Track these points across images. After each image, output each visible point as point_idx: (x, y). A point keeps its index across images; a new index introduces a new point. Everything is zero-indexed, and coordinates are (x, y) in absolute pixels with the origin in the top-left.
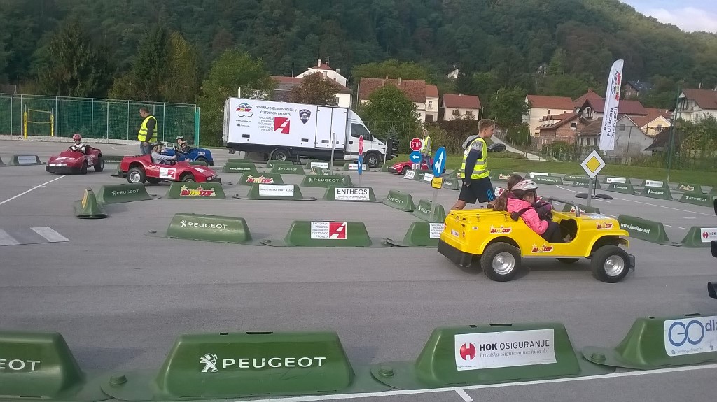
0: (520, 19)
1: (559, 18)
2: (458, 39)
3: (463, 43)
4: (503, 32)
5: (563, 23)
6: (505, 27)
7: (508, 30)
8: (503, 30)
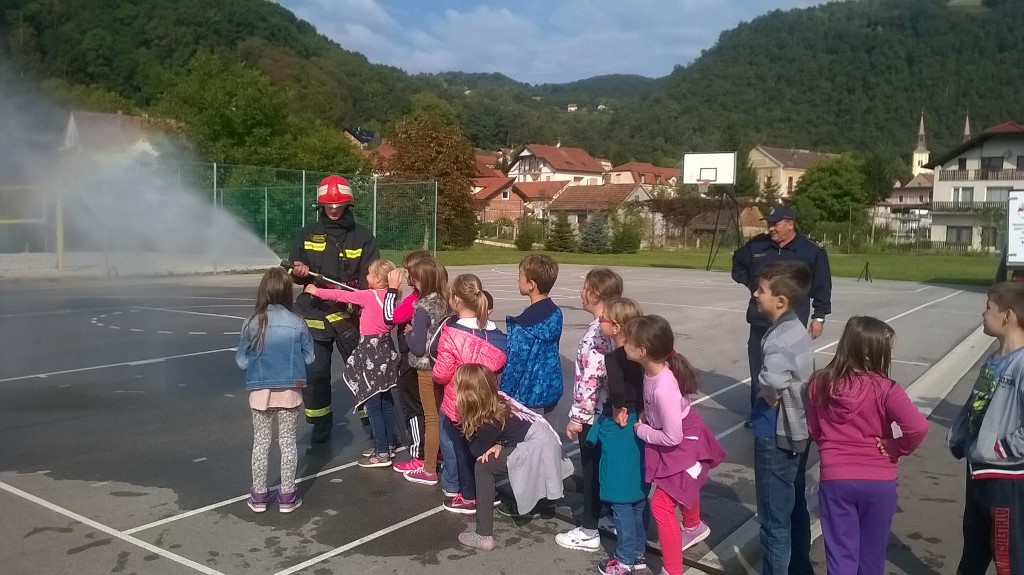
0: (183, 29)
1: (237, 32)
2: (88, 50)
3: (98, 57)
4: (157, 45)
5: (244, 40)
6: (160, 39)
7: (164, 42)
8: (156, 41)
